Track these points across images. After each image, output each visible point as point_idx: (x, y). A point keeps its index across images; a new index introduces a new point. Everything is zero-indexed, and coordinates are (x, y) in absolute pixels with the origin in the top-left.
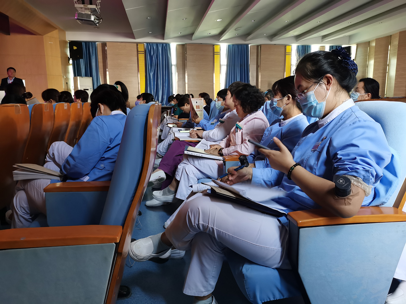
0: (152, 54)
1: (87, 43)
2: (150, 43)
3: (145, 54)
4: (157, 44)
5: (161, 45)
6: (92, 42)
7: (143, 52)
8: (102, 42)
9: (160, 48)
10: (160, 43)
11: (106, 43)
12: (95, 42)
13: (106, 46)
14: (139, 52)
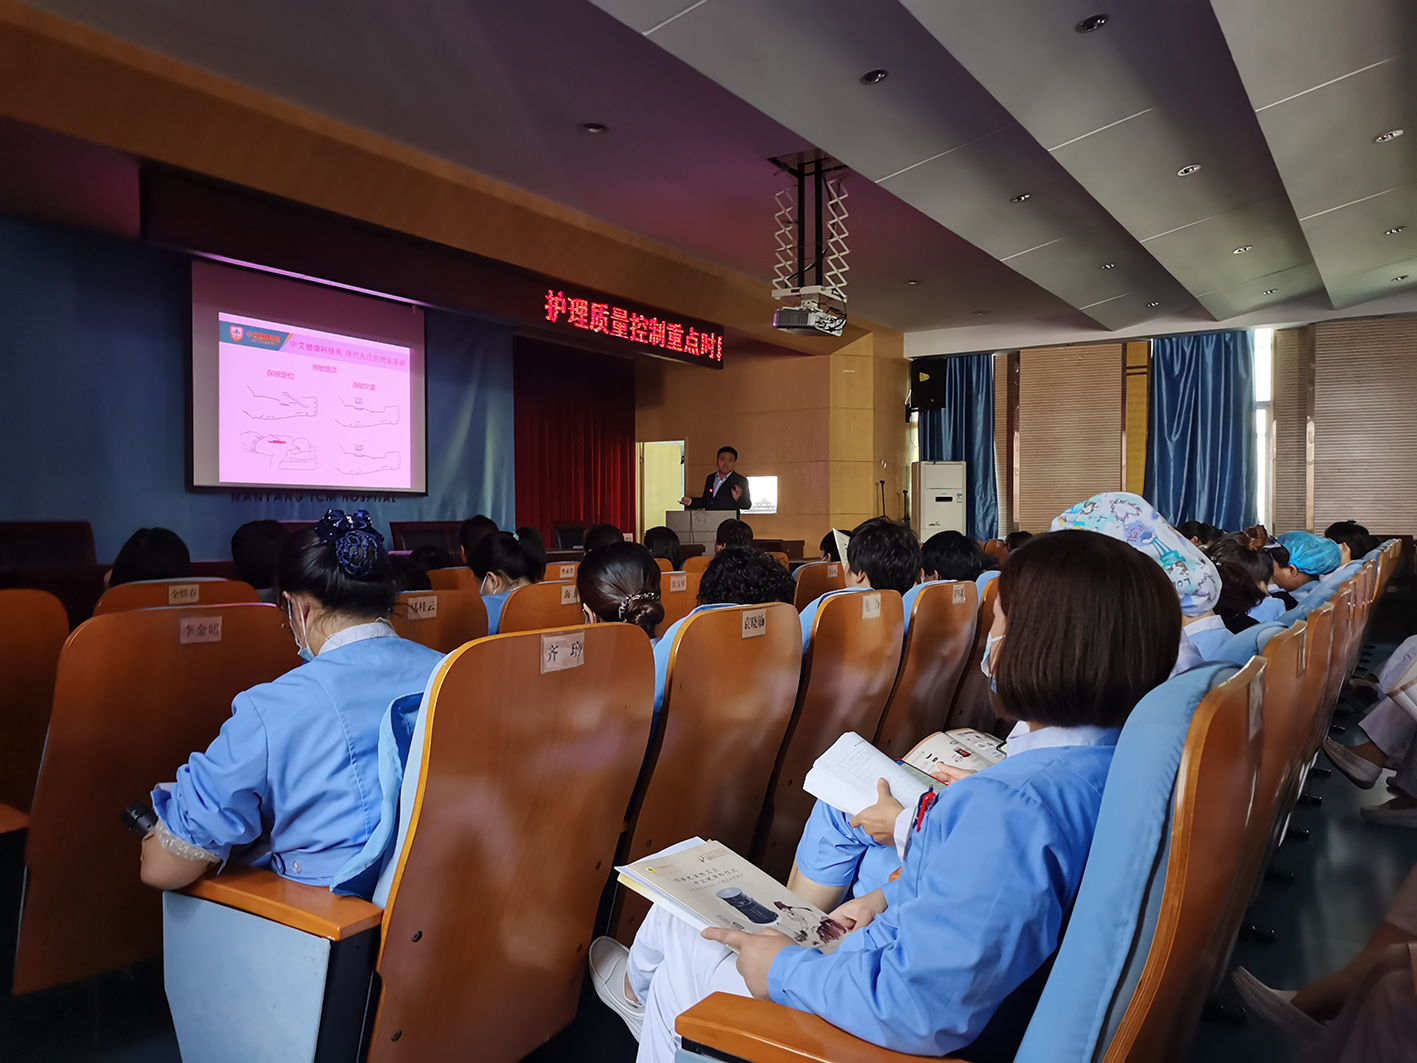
0: (1176, 372)
1: (964, 359)
2: (1169, 337)
3: (1150, 373)
4: (1197, 337)
5: (1214, 336)
6: (979, 354)
7: (1145, 370)
8: (1009, 352)
9: (1206, 351)
10: (1209, 333)
11: (1020, 353)
12: (988, 353)
13: (1020, 361)
14: (1128, 371)
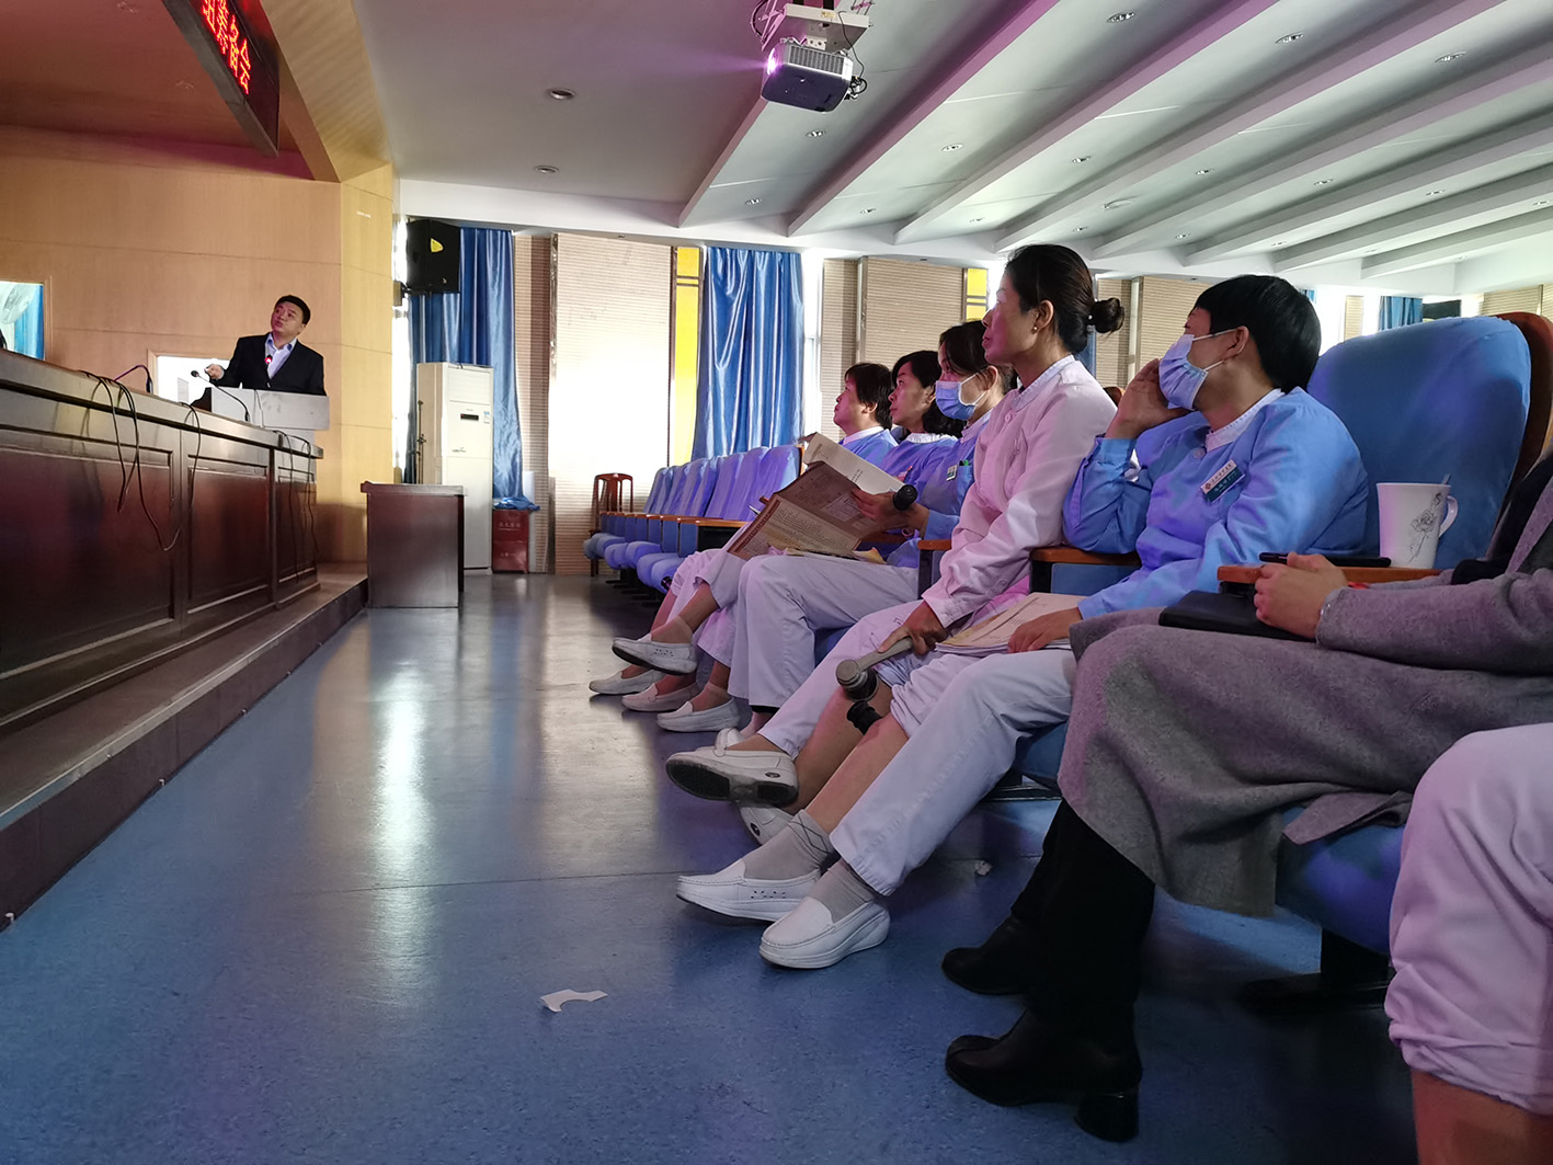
0: (729, 292)
1: (476, 233)
2: (722, 245)
3: (702, 288)
4: (751, 251)
6: (496, 228)
7: (696, 282)
9: (760, 269)
10: (764, 249)
11: (556, 236)
12: (504, 231)
13: (556, 245)
14: (679, 281)
